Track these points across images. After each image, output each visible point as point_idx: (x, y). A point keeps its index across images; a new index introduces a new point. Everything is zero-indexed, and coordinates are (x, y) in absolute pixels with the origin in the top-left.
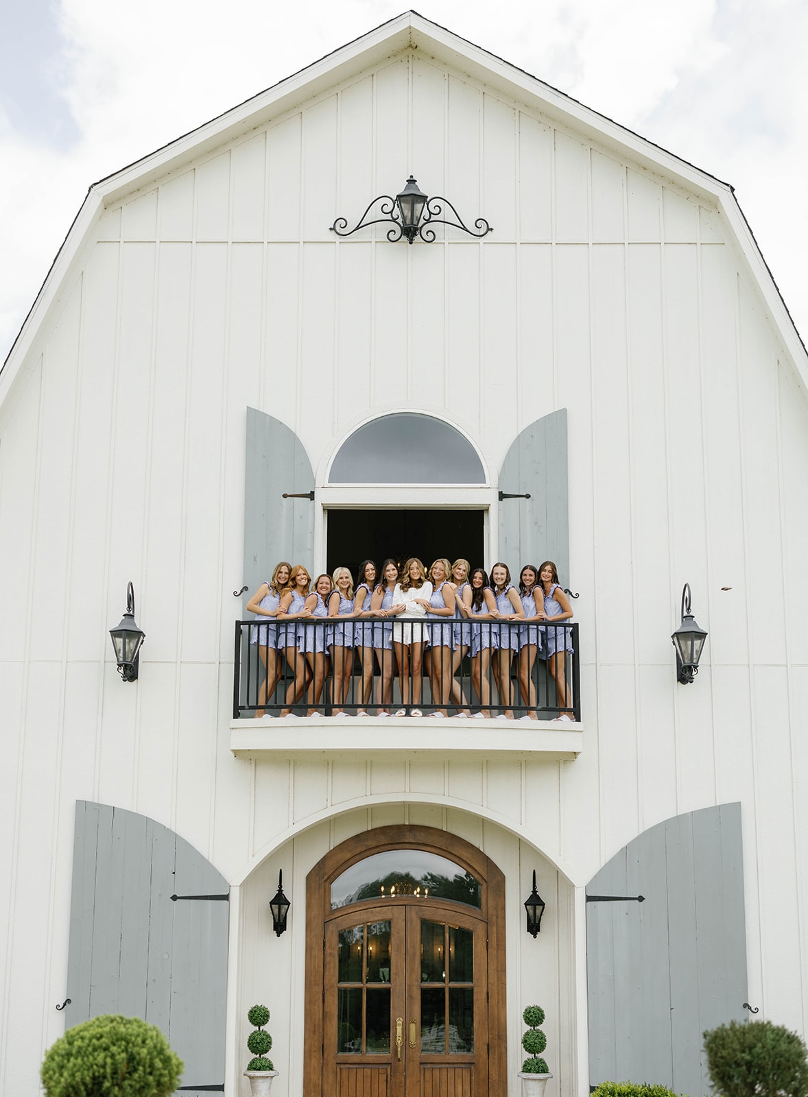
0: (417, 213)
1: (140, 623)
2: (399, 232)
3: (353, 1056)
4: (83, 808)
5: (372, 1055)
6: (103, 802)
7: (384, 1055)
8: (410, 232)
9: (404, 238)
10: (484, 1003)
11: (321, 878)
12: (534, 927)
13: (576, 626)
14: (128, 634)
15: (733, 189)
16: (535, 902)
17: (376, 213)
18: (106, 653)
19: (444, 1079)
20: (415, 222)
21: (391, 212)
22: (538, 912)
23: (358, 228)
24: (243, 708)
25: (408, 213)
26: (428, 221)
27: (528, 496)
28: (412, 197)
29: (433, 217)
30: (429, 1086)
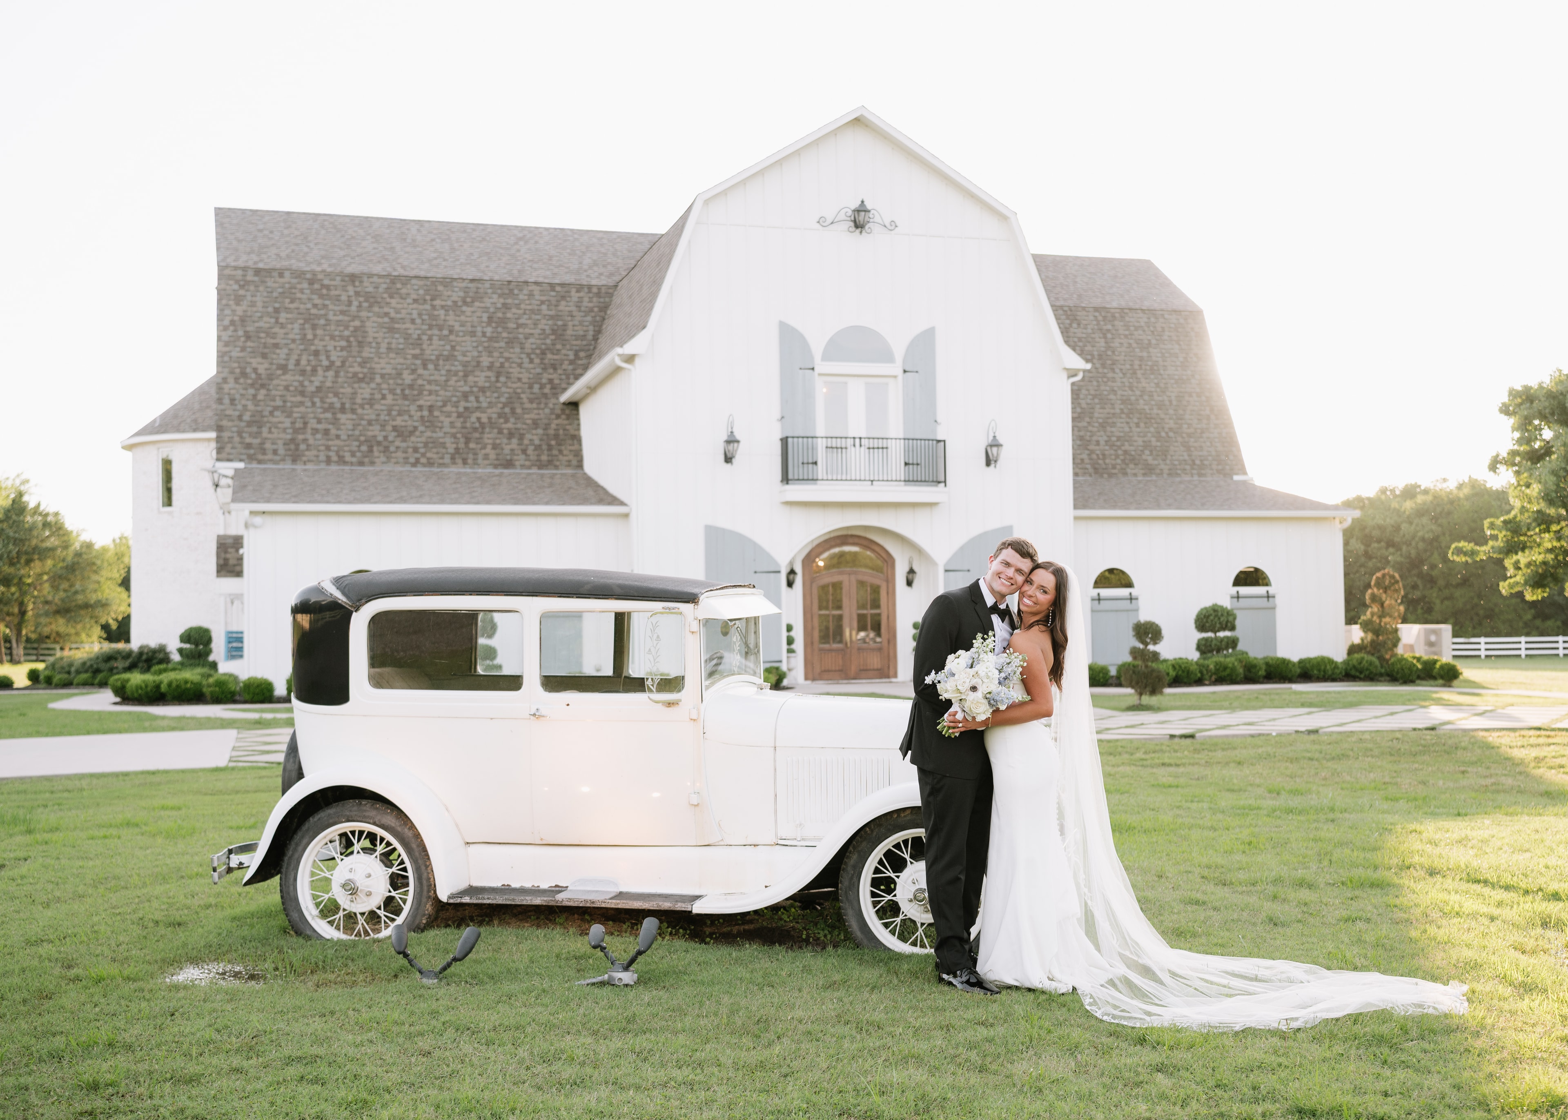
0: (863, 217)
1: (737, 436)
2: (851, 226)
3: (826, 646)
4: (709, 528)
5: (835, 646)
6: (720, 526)
7: (840, 646)
8: (859, 225)
9: (853, 229)
10: (886, 620)
11: (809, 560)
12: (909, 583)
13: (944, 441)
14: (730, 441)
15: (1016, 215)
16: (911, 571)
17: (841, 216)
18: (719, 452)
20: (864, 224)
21: (850, 216)
22: (912, 576)
23: (831, 223)
24: (785, 480)
26: (866, 221)
27: (917, 372)
28: (864, 210)
29: (870, 220)
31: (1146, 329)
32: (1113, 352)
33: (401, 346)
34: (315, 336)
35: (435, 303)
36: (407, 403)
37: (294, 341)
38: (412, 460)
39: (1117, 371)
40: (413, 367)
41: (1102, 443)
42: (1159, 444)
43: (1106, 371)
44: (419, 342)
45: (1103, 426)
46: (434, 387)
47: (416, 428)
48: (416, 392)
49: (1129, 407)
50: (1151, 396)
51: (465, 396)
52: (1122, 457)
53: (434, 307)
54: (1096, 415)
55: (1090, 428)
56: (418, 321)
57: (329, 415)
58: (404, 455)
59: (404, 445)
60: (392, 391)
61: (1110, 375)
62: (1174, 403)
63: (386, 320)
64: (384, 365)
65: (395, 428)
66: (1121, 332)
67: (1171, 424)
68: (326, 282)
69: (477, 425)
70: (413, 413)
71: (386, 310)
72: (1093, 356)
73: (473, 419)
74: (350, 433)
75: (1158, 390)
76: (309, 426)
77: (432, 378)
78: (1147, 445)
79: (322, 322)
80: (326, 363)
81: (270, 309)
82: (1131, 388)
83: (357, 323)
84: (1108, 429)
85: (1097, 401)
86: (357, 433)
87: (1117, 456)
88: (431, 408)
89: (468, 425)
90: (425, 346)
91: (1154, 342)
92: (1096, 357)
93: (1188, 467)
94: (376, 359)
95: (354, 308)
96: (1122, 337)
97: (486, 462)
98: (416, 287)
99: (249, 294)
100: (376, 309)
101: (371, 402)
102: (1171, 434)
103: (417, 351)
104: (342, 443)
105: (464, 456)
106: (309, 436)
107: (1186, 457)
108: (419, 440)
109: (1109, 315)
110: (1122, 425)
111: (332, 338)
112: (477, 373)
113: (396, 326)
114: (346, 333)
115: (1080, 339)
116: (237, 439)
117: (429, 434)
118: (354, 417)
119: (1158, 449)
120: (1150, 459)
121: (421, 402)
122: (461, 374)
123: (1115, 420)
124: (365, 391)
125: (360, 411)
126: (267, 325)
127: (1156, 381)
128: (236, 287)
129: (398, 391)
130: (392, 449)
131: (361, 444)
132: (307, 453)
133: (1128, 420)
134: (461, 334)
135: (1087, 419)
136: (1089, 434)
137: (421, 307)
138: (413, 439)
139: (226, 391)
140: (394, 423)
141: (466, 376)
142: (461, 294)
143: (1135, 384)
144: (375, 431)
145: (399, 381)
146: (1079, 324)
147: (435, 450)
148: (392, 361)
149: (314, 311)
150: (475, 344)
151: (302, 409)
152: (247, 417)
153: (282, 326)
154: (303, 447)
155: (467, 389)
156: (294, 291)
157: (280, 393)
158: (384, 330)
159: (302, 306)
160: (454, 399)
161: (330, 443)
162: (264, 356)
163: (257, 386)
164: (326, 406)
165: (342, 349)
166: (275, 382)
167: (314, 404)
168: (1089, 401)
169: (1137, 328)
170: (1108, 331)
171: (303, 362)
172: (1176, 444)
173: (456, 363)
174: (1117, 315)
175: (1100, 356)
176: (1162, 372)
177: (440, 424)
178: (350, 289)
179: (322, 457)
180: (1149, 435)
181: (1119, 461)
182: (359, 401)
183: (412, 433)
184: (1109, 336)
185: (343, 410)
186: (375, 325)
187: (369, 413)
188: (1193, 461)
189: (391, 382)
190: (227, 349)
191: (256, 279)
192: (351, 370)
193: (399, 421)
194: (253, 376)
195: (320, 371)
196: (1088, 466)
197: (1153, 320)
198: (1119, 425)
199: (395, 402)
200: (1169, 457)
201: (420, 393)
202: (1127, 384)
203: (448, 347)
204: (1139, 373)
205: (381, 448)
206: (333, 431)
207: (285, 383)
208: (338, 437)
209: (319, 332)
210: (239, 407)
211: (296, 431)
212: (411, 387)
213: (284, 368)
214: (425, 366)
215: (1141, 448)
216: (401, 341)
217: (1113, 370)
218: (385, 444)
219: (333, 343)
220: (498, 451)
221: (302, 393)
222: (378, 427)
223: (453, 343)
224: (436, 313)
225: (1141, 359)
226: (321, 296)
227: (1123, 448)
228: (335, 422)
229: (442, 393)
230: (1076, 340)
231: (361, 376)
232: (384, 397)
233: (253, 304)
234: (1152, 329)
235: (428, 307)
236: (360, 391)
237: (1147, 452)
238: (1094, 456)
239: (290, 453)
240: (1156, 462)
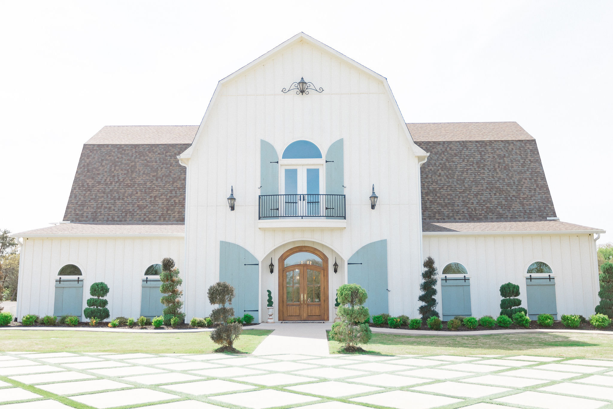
0: (304, 87)
1: (235, 196)
2: (299, 92)
3: (290, 303)
4: (222, 242)
5: (295, 303)
6: (227, 241)
7: (298, 303)
8: (302, 92)
9: (301, 93)
10: (323, 290)
11: (282, 259)
12: (336, 271)
13: (345, 195)
14: (232, 198)
15: (386, 79)
16: (336, 265)
17: (293, 87)
18: (226, 204)
19: (313, 308)
20: (303, 90)
21: (297, 87)
22: (336, 267)
23: (289, 91)
24: (261, 217)
25: (301, 87)
26: (307, 89)
27: (333, 161)
28: (303, 82)
29: (308, 88)
30: (309, 310)
31: (503, 149)
32: (485, 161)
33: (149, 172)
34: (115, 169)
35: (167, 154)
36: (146, 195)
37: (106, 172)
38: (142, 219)
39: (486, 169)
40: (152, 180)
41: (475, 203)
42: (506, 203)
43: (480, 169)
44: (157, 170)
45: (476, 195)
46: (158, 188)
47: (147, 205)
48: (151, 191)
49: (491, 186)
50: (504, 180)
51: (171, 191)
52: (485, 210)
53: (166, 156)
54: (473, 190)
55: (469, 197)
56: (158, 162)
57: (112, 201)
58: (140, 217)
59: (141, 212)
60: (141, 191)
61: (482, 171)
62: (516, 183)
63: (145, 162)
64: (139, 180)
65: (138, 206)
66: (489, 151)
67: (514, 193)
68: (125, 148)
69: (173, 203)
70: (147, 199)
71: (146, 158)
72: (473, 163)
73: (172, 201)
74: (120, 208)
75: (508, 177)
76: (103, 206)
77: (159, 184)
78: (499, 204)
79: (119, 164)
80: (117, 180)
81: (100, 160)
82: (493, 177)
83: (133, 164)
84: (479, 196)
85: (474, 183)
86: (122, 208)
87: (483, 210)
88: (155, 197)
89: (169, 203)
90: (159, 172)
91: (507, 155)
92: (475, 163)
93: (522, 214)
94: (137, 178)
95: (133, 158)
96: (490, 153)
97: (174, 219)
98: (161, 148)
99: (93, 154)
100: (142, 158)
101: (131, 195)
102: (514, 198)
103: (155, 174)
104: (115, 212)
105: (165, 217)
106: (102, 210)
107: (521, 209)
108: (147, 210)
109: (484, 144)
110: (487, 195)
111: (122, 170)
112: (178, 182)
113: (149, 164)
114: (128, 168)
115: (467, 156)
116: (73, 212)
117: (152, 208)
118: (123, 201)
119: (506, 205)
120: (501, 211)
121: (152, 195)
122: (171, 182)
123: (483, 192)
124: (130, 191)
125: (125, 199)
126: (97, 166)
127: (507, 173)
128: (89, 152)
129: (143, 190)
130: (135, 214)
131: (123, 212)
132: (100, 217)
133: (490, 192)
134: (175, 166)
135: (468, 192)
136: (468, 199)
137: (161, 156)
138: (145, 210)
139: (74, 193)
140: (139, 204)
141: (173, 183)
142: (179, 150)
143: (495, 175)
144: (130, 207)
145: (145, 186)
146: (467, 149)
147: (153, 215)
148: (144, 178)
149: (117, 160)
150: (180, 170)
151: (102, 199)
152: (79, 203)
153: (103, 166)
154: (99, 214)
155: (173, 188)
156: (111, 152)
157: (95, 193)
158: (144, 166)
159: (113, 158)
160: (166, 193)
161: (110, 213)
162: (93, 178)
163: (87, 190)
164: (113, 197)
165: (125, 174)
166: (94, 188)
167: (107, 196)
168: (469, 184)
169: (498, 149)
170: (483, 151)
171: (108, 180)
172: (516, 203)
173: (170, 178)
174: (488, 144)
175: (477, 163)
176: (510, 169)
177: (157, 204)
178: (134, 150)
179: (106, 219)
180: (501, 199)
181: (483, 212)
182: (126, 195)
183: (145, 207)
184: (483, 153)
185: (119, 199)
186: (140, 164)
187: (129, 200)
188: (525, 211)
189: (141, 186)
190: (79, 176)
191: (98, 148)
192: (126, 182)
193: (141, 203)
194: (86, 186)
195: (113, 184)
196: (467, 215)
197: (507, 145)
198: (485, 194)
199: (141, 195)
200: (512, 209)
201: (153, 191)
202: (491, 175)
203: (168, 172)
204: (498, 170)
205: (131, 214)
206: (113, 208)
207: (98, 189)
208: (114, 210)
209: (117, 168)
210: (78, 199)
211: (98, 208)
212: (149, 188)
213: (99, 183)
214: (157, 180)
215: (496, 205)
216: (150, 170)
217: (484, 169)
218: (133, 212)
219: (121, 172)
220: (180, 214)
221: (104, 193)
222: (132, 205)
223: (171, 170)
224: (166, 158)
225: (499, 163)
226: (121, 154)
227: (486, 206)
228: (114, 204)
229: (162, 190)
230: (464, 156)
231: (129, 184)
232: (137, 193)
233: (94, 158)
234: (506, 149)
235: (163, 156)
236: (128, 191)
237: (500, 207)
238: (470, 210)
239: (93, 217)
240: (504, 212)
